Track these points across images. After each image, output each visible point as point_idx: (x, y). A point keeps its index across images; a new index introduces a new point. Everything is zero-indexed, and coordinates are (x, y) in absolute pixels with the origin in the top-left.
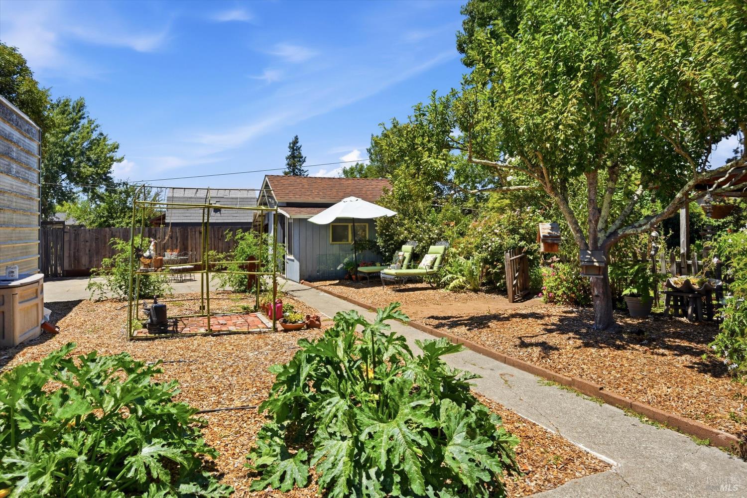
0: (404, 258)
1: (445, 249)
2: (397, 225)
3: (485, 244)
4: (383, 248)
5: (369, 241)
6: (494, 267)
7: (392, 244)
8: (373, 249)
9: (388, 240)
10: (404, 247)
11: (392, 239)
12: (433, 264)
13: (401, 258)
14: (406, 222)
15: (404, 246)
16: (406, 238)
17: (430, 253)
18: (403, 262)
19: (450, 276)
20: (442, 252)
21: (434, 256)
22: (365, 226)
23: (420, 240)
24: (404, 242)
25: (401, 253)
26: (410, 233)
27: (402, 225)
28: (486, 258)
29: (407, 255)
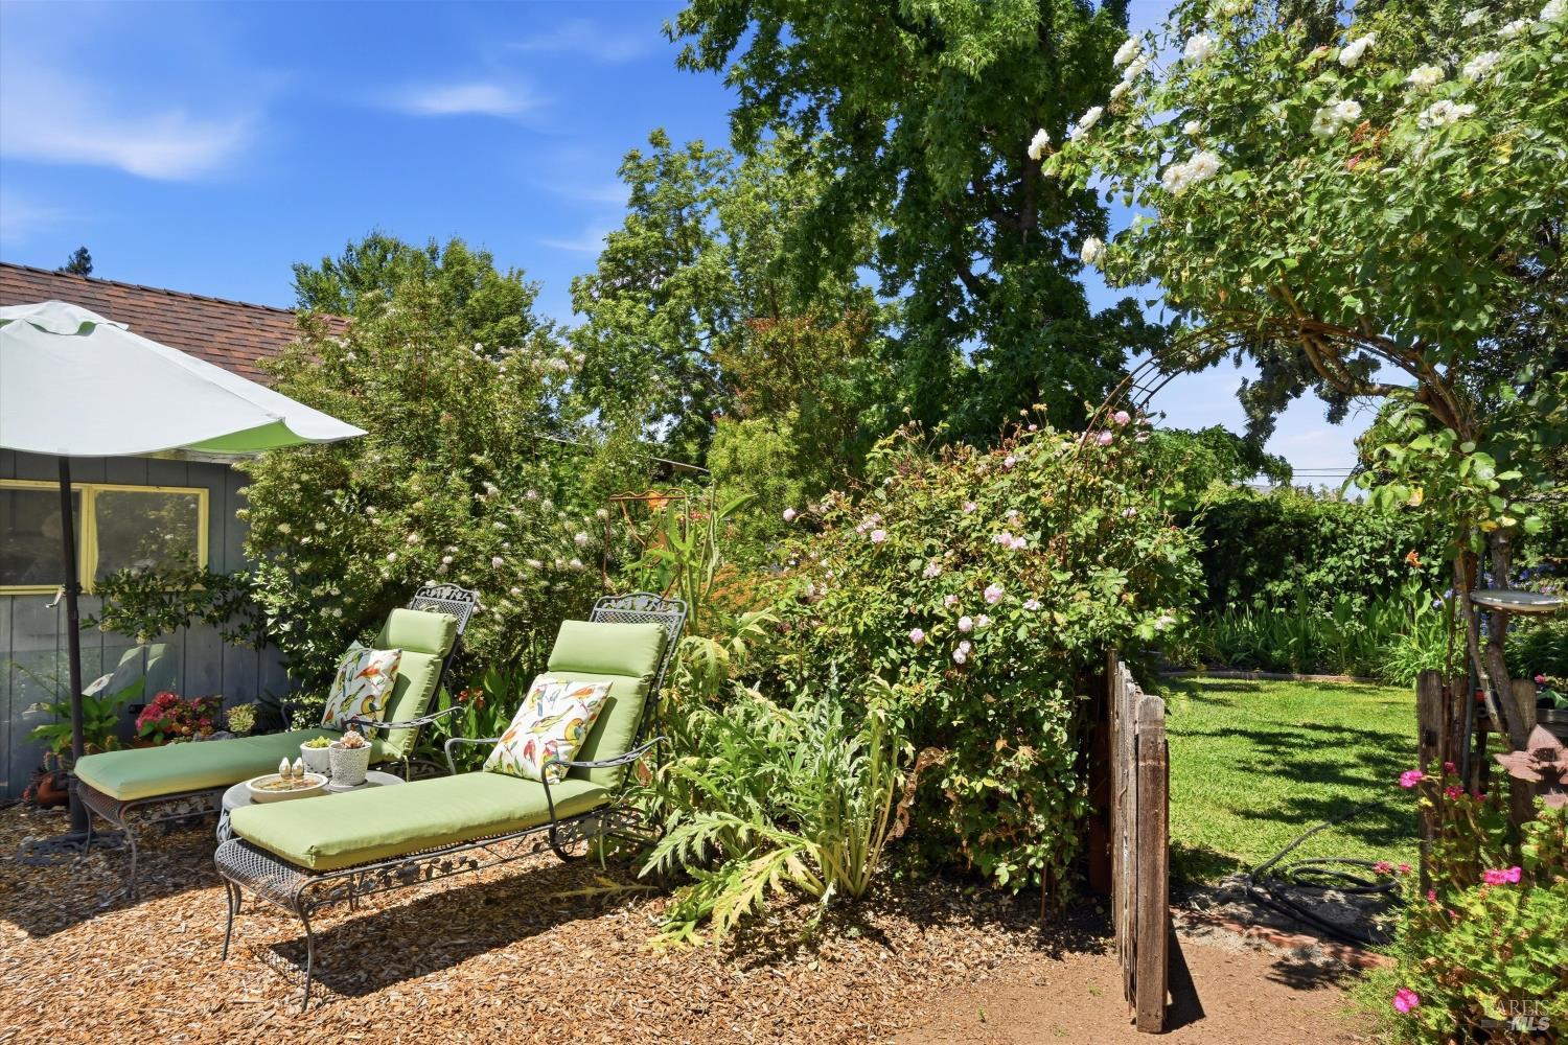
0: (400, 685)
1: (664, 646)
2: (367, 496)
3: (927, 621)
4: (283, 616)
5: (208, 581)
6: (977, 762)
7: (327, 599)
8: (233, 625)
9: (313, 578)
10: (401, 621)
11: (336, 574)
12: (586, 750)
13: (379, 686)
14: (414, 484)
15: (398, 615)
16: (412, 566)
17: (562, 668)
18: (390, 706)
19: (706, 825)
20: (644, 665)
21: (599, 686)
22: (196, 499)
23: (492, 586)
24: (400, 593)
25: (379, 659)
26: (440, 543)
27: (391, 502)
28: (932, 707)
29: (418, 669)
